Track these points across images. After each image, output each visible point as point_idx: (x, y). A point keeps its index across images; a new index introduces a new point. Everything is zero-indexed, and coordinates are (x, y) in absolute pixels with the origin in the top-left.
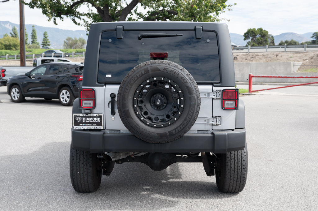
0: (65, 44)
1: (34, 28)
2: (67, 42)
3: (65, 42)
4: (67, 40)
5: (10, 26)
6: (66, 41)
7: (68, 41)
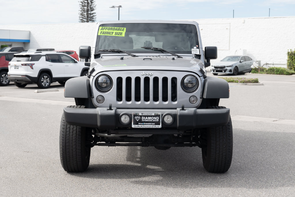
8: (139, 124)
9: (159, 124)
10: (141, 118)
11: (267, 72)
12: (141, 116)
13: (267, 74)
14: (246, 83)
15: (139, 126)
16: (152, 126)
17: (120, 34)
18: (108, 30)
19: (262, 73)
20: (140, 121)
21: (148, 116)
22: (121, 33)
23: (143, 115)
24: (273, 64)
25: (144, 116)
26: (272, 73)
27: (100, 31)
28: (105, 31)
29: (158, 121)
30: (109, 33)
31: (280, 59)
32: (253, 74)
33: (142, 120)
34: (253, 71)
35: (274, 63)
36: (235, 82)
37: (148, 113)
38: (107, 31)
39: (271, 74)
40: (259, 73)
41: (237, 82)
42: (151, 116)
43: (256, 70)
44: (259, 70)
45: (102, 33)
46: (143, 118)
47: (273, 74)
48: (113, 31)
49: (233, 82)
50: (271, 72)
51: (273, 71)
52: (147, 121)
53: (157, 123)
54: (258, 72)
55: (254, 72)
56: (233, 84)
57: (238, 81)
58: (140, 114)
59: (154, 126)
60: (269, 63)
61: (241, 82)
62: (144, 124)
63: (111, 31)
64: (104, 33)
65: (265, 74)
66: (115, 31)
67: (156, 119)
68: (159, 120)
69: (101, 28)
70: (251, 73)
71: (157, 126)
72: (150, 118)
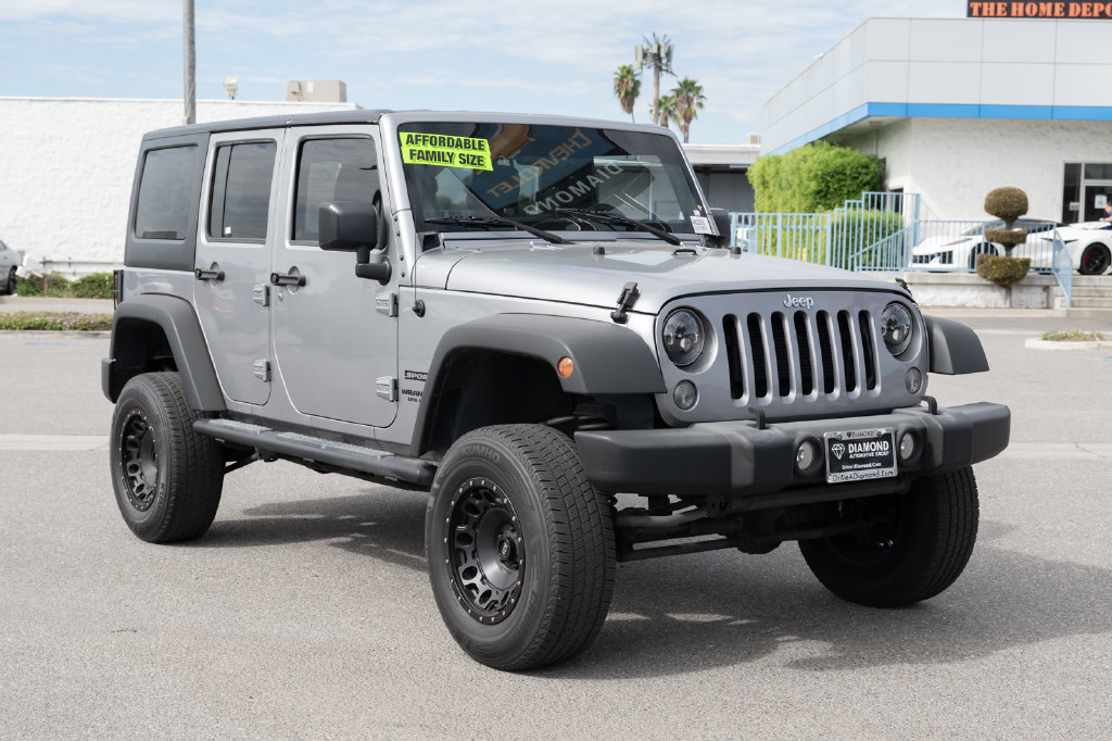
8: (844, 467)
9: (891, 465)
10: (847, 448)
11: (76, 290)
12: (846, 443)
13: (79, 296)
14: (93, 329)
15: (845, 474)
16: (875, 471)
17: (476, 162)
18: (431, 143)
19: (57, 296)
20: (846, 459)
21: (861, 441)
22: (479, 157)
23: (852, 438)
24: (70, 264)
25: (853, 442)
26: (96, 294)
27: (406, 149)
28: (420, 147)
29: (885, 454)
30: (440, 157)
31: (95, 244)
32: (26, 298)
33: (851, 457)
34: (21, 287)
35: (74, 259)
36: (52, 329)
37: (862, 431)
38: (431, 148)
39: (92, 297)
40: (51, 295)
41: (60, 329)
42: (870, 440)
43: (33, 285)
44: (46, 286)
45: (415, 157)
46: (852, 448)
47: (101, 297)
48: (450, 150)
49: (44, 329)
50: (90, 288)
51: (100, 285)
52: (861, 456)
53: (886, 462)
54: (42, 289)
55: (26, 293)
56: (47, 336)
57: (61, 323)
58: (845, 438)
59: (880, 470)
60: (55, 260)
61: (75, 328)
62: (856, 466)
63: (445, 150)
64: (421, 155)
65: (68, 296)
66: (457, 151)
67: (882, 448)
68: (890, 449)
69: (404, 136)
70: (15, 295)
71: (887, 470)
72: (867, 447)
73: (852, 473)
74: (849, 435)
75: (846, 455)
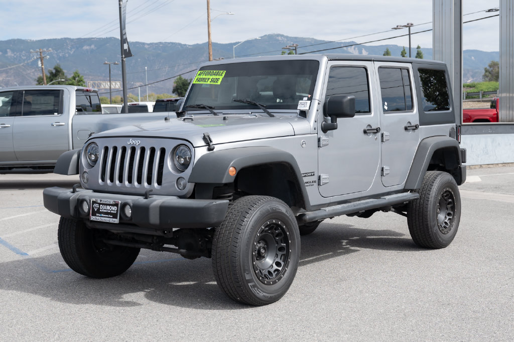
0: (487, 74)
1: (419, 50)
2: (490, 69)
3: (486, 71)
4: (490, 66)
5: (356, 48)
6: (488, 68)
7: (492, 69)
8: (97, 215)
9: (116, 218)
10: (100, 206)
12: (100, 204)
15: (97, 218)
16: (109, 219)
20: (98, 211)
21: (107, 205)
23: (101, 202)
25: (103, 204)
29: (115, 212)
33: (101, 211)
37: (106, 200)
42: (109, 205)
52: (105, 211)
53: (115, 216)
58: (99, 202)
59: (111, 219)
62: (103, 215)
67: (114, 209)
68: (117, 211)
71: (114, 219)
72: (108, 207)
73: (99, 218)
74: (101, 201)
75: (99, 209)
